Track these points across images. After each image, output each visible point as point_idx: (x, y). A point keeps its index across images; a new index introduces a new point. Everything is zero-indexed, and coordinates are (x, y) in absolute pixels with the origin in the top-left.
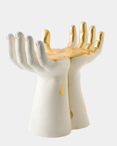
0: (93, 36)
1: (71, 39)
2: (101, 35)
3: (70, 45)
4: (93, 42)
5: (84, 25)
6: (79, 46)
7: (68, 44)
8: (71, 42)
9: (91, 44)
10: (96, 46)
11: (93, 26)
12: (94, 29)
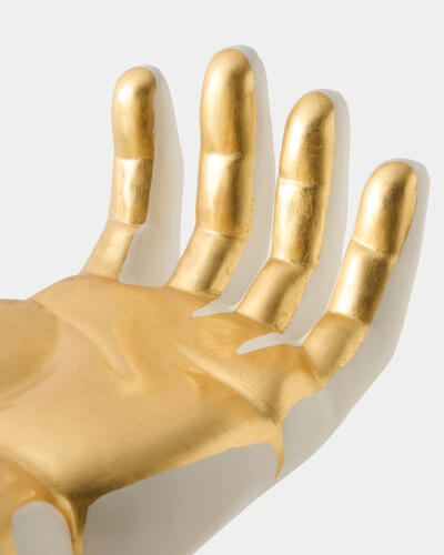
0: (326, 194)
1: (128, 197)
2: (396, 196)
3: (114, 253)
4: (316, 250)
5: (237, 81)
6: (188, 280)
7: (103, 242)
8: (127, 218)
9: (296, 267)
10: (345, 301)
11: (319, 94)
12: (329, 130)
